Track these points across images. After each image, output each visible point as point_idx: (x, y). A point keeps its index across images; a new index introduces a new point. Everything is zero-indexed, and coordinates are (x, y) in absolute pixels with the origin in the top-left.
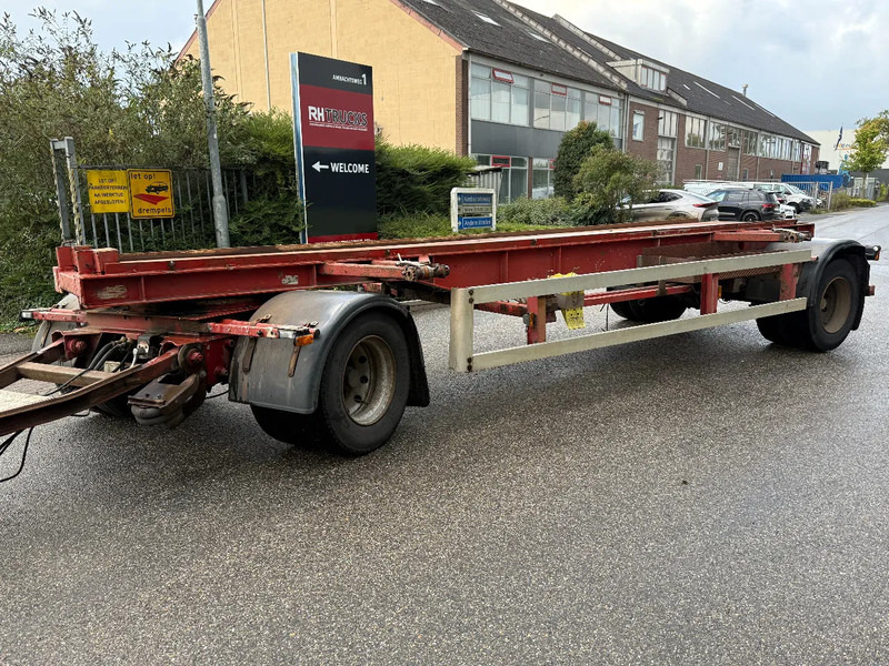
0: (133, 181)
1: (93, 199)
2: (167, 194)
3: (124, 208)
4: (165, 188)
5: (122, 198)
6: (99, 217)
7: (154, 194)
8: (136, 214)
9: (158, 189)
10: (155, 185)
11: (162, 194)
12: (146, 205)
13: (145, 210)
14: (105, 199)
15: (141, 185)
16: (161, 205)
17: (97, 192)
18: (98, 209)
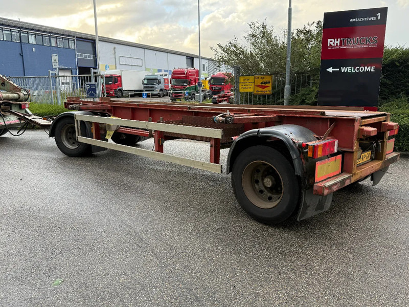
0: (256, 80)
1: (240, 87)
2: (269, 85)
3: (251, 90)
4: (269, 82)
5: (251, 87)
6: (242, 94)
7: (264, 85)
8: (255, 92)
9: (265, 83)
10: (265, 81)
11: (267, 85)
12: (260, 89)
13: (260, 91)
14: (245, 87)
15: (259, 82)
16: (266, 89)
17: (242, 84)
18: (241, 90)
